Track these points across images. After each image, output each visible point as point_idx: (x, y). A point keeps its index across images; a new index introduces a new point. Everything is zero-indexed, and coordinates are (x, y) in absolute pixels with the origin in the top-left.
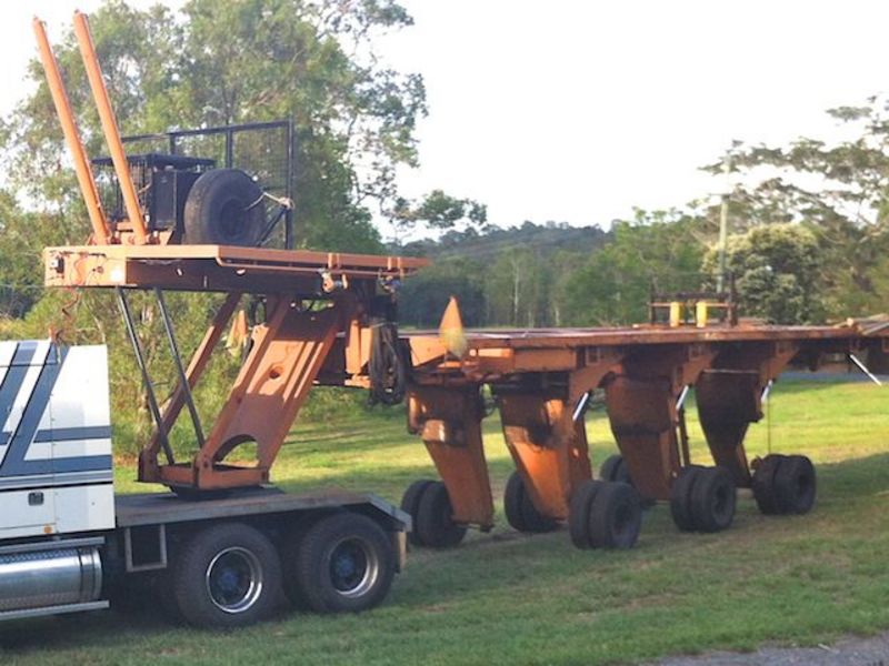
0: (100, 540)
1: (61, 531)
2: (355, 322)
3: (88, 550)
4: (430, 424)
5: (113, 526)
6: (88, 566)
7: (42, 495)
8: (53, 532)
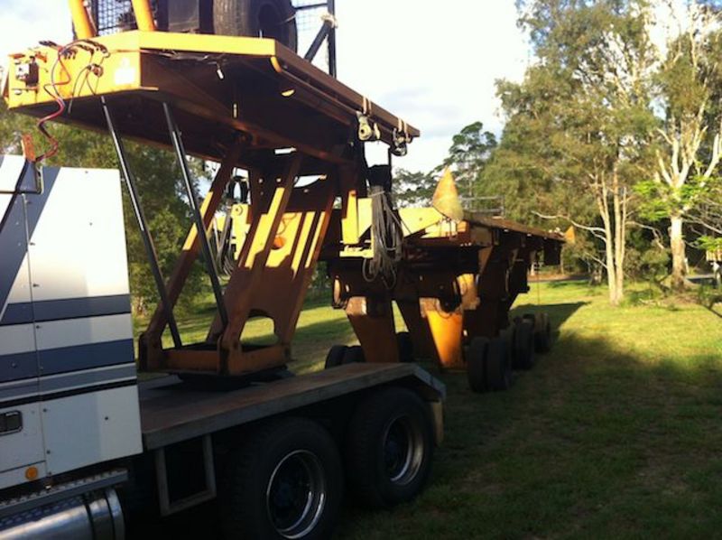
0: (119, 475)
1: (56, 471)
2: (353, 192)
3: (102, 493)
4: (353, 300)
5: (139, 450)
6: (101, 513)
7: (19, 414)
8: (42, 474)
